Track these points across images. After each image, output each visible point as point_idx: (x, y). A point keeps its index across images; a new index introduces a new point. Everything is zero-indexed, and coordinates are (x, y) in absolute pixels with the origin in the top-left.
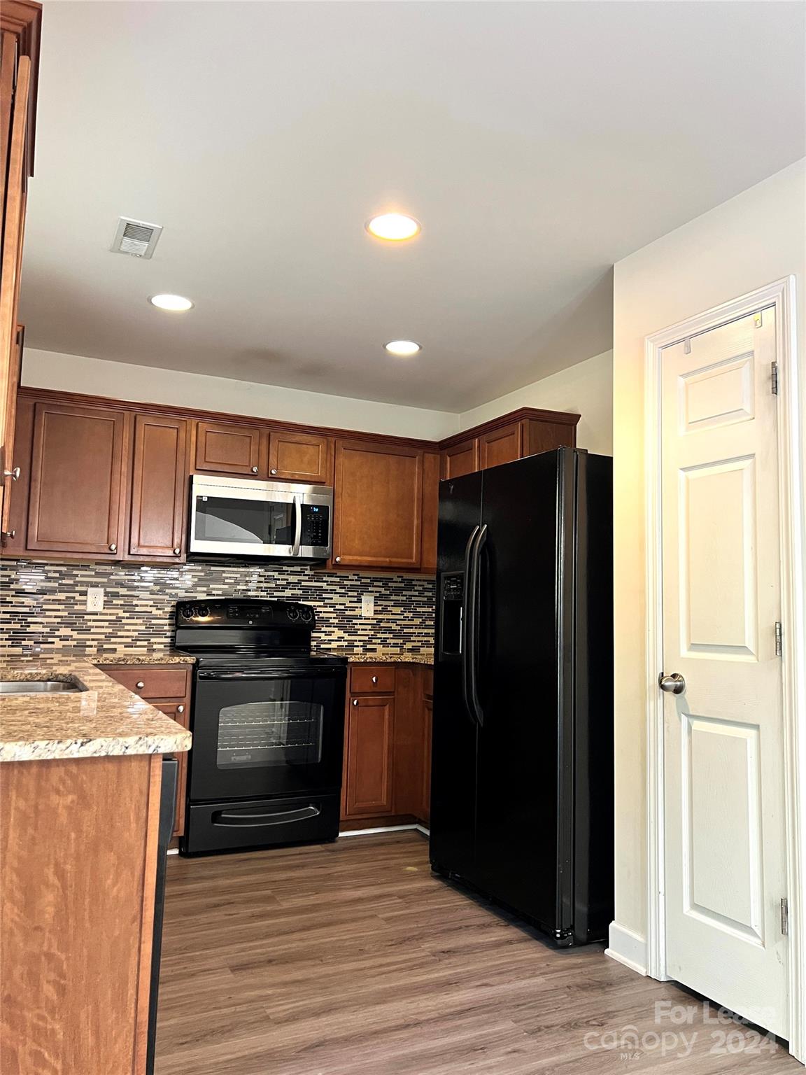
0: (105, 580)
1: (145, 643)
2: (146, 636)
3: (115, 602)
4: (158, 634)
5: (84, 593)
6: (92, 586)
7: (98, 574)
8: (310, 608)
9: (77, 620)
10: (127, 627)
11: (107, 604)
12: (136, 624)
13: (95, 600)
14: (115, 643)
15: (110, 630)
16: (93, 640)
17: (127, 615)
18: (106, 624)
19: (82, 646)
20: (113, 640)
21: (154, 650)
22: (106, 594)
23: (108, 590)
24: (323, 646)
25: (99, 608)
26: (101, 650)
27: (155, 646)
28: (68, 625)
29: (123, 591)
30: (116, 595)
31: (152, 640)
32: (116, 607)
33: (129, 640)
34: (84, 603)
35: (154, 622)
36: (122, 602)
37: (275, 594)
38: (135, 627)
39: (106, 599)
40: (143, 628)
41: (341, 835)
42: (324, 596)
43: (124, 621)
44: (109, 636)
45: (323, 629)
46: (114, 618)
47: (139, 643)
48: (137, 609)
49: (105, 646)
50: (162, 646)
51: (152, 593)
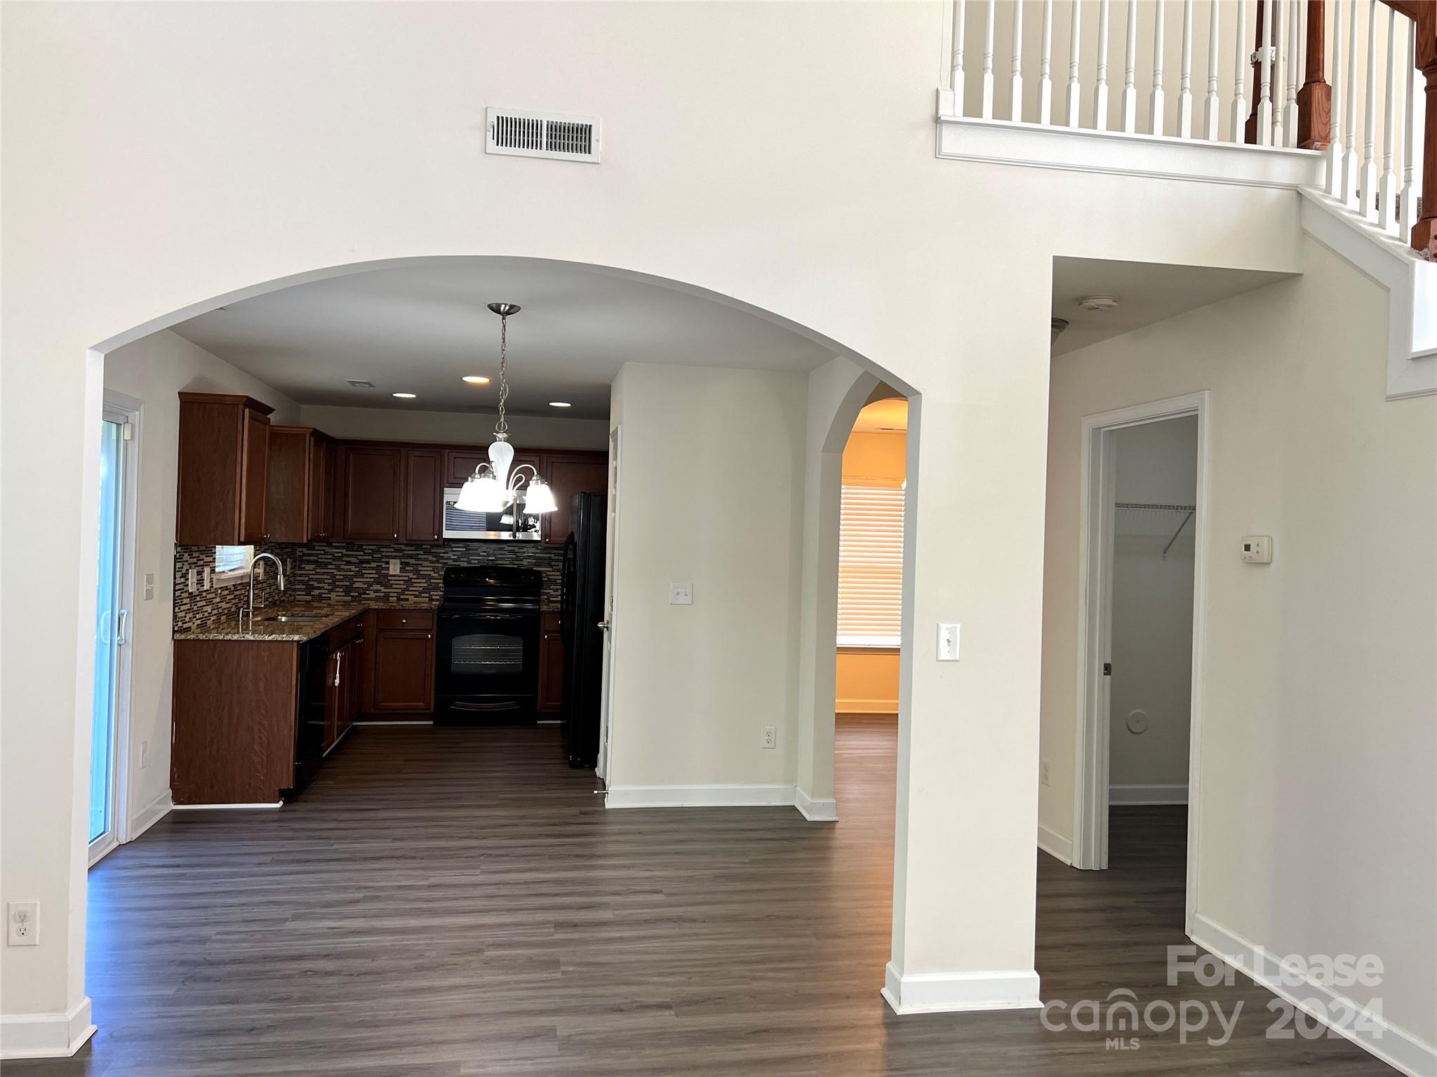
0: (401, 554)
1: (427, 595)
2: (425, 590)
3: (407, 568)
4: (436, 589)
5: (388, 563)
6: (393, 558)
7: (396, 551)
8: (539, 573)
9: (384, 580)
10: (415, 585)
11: (402, 570)
12: (421, 583)
13: (394, 568)
14: (407, 595)
15: (405, 586)
16: (394, 592)
17: (415, 576)
18: (402, 582)
19: (387, 596)
20: (406, 593)
21: (433, 599)
22: (402, 563)
23: (403, 560)
24: (551, 599)
25: (398, 572)
26: (399, 599)
27: (434, 597)
28: (378, 583)
29: (412, 561)
30: (407, 564)
31: (432, 593)
32: (408, 571)
33: (417, 593)
34: (388, 569)
35: (432, 581)
36: (412, 568)
37: (516, 562)
38: (423, 583)
39: (401, 566)
40: (425, 585)
41: (539, 722)
42: (553, 563)
43: (413, 581)
44: (404, 590)
45: (552, 587)
46: (407, 578)
47: (423, 595)
48: (421, 573)
49: (402, 597)
50: (438, 597)
51: (431, 562)
